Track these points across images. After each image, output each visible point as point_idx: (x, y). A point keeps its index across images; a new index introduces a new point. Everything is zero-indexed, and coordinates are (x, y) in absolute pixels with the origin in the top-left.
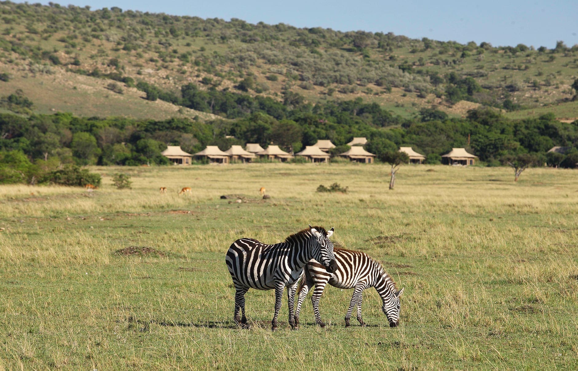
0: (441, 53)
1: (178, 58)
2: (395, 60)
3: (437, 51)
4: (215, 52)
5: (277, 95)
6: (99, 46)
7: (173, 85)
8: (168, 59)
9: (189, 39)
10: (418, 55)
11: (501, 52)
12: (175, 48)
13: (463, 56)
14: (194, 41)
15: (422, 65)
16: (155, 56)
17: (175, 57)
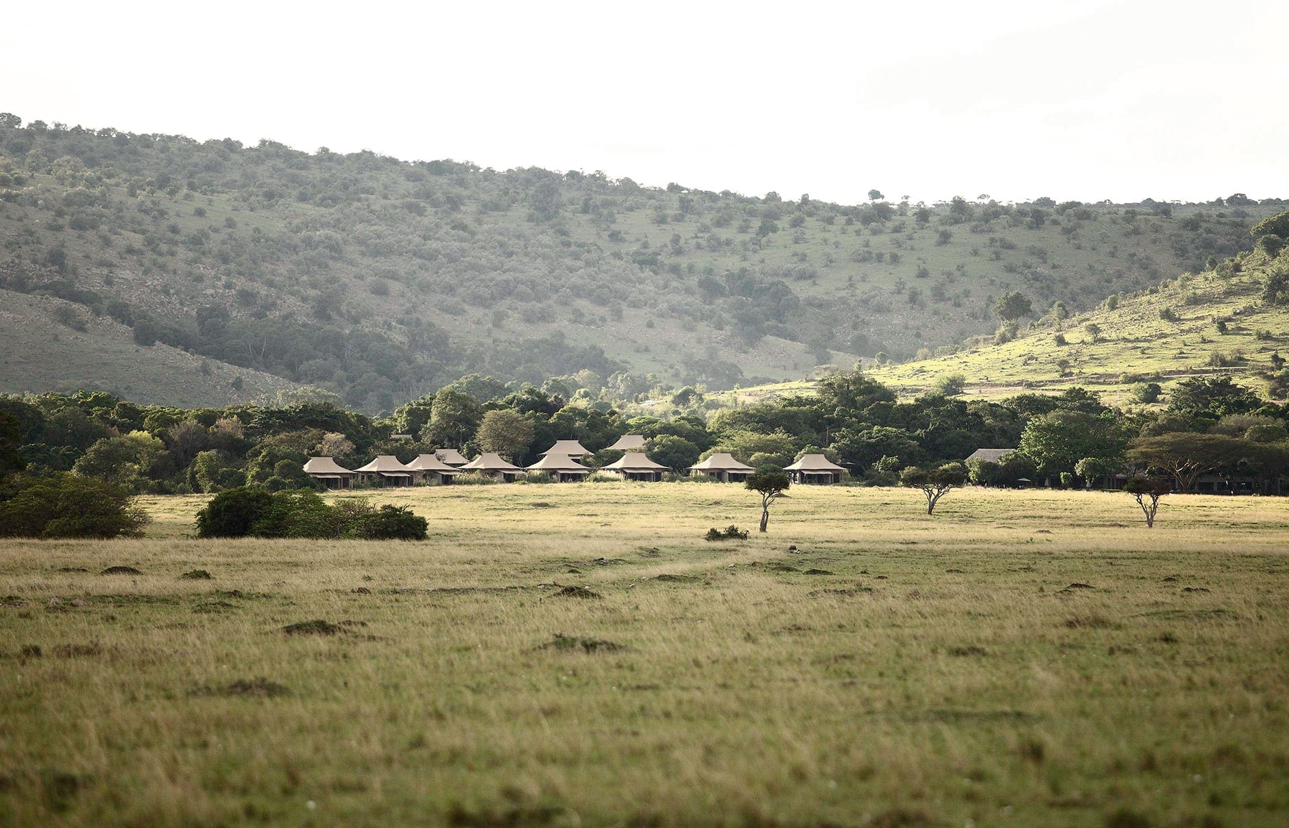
0: (719, 224)
1: (183, 243)
2: (622, 240)
3: (707, 219)
4: (257, 230)
5: (390, 328)
6: (20, 220)
7: (178, 306)
8: (164, 247)
9: (199, 200)
10: (672, 229)
11: (841, 220)
12: (173, 221)
13: (763, 231)
14: (210, 201)
15: (679, 252)
16: (137, 240)
17: (175, 243)
